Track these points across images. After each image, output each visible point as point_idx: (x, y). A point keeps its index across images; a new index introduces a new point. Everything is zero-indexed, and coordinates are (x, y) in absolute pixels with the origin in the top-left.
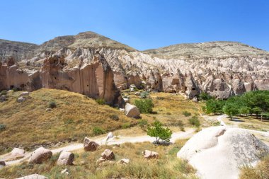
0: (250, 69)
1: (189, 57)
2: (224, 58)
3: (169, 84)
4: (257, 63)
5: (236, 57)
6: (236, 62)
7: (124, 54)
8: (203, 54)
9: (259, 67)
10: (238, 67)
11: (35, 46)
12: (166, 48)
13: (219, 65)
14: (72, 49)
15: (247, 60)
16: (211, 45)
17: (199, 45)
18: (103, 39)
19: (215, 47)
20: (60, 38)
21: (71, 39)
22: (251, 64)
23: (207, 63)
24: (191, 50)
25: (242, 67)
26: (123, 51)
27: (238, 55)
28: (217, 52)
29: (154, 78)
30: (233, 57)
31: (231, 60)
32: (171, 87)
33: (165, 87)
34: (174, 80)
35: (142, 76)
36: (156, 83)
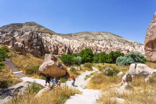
0: (111, 46)
1: (86, 39)
2: (101, 40)
3: (61, 51)
4: (114, 43)
5: (107, 40)
6: (106, 42)
7: (48, 36)
8: (93, 38)
9: (115, 45)
10: (106, 45)
12: (77, 33)
13: (98, 43)
15: (111, 42)
16: (98, 33)
17: (93, 33)
18: (40, 26)
19: (99, 34)
20: (13, 24)
21: (20, 25)
22: (112, 43)
23: (93, 42)
24: (88, 35)
25: (108, 45)
26: (48, 34)
27: (108, 39)
28: (100, 37)
29: (54, 48)
30: (105, 40)
31: (104, 41)
32: (61, 53)
33: (59, 53)
34: (62, 49)
35: (49, 47)
36: (55, 51)
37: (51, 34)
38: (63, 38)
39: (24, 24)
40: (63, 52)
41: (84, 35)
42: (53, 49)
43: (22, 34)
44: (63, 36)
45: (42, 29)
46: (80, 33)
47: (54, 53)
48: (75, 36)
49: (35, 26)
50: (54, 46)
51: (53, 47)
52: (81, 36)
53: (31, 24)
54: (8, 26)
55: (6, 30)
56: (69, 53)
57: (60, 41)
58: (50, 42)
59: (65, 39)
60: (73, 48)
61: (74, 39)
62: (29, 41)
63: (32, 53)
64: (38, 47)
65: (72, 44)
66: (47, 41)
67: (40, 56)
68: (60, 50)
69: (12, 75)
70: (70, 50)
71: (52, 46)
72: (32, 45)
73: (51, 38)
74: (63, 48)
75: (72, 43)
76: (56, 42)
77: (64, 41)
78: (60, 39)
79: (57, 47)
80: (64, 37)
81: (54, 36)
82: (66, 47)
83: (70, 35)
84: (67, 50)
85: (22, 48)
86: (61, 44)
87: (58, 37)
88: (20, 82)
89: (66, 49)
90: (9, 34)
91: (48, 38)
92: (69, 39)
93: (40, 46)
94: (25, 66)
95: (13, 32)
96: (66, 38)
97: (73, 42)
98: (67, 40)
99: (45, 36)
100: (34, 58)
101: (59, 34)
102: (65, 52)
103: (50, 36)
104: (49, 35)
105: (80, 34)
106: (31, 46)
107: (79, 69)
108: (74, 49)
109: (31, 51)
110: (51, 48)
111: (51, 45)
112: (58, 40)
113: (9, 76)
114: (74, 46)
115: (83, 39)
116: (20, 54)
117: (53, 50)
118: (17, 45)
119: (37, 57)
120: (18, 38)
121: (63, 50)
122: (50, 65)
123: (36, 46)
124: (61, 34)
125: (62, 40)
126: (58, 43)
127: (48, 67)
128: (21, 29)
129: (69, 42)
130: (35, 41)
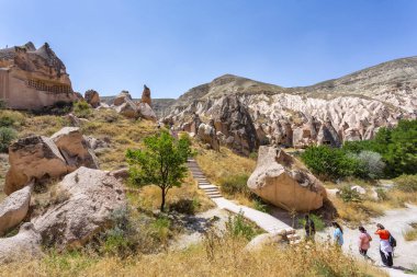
3: (301, 137)
11: (172, 102)
12: (355, 74)
14: (203, 102)
18: (242, 81)
20: (195, 89)
21: (204, 88)
26: (262, 96)
29: (280, 131)
32: (302, 141)
33: (295, 142)
34: (305, 132)
35: (267, 128)
36: (283, 137)
37: (269, 94)
38: (304, 99)
39: (212, 84)
40: (306, 139)
41: (388, 75)
42: (277, 133)
43: (210, 106)
44: (304, 92)
45: (247, 86)
46: (366, 70)
47: (279, 144)
48: (347, 83)
49: (232, 84)
50: (280, 126)
51: (277, 128)
52: (374, 80)
53: (222, 81)
54: (186, 95)
55: (184, 104)
56: (328, 143)
57: (296, 109)
58: (269, 114)
59: (311, 101)
60: (343, 124)
61: (344, 96)
62: (223, 119)
63: (231, 145)
64: (242, 131)
65: (336, 111)
66: (261, 112)
67: (247, 152)
68: (298, 133)
69: (199, 192)
70: (332, 132)
71: (274, 125)
72: (228, 126)
73: (269, 103)
74: (307, 126)
75: (338, 109)
76: (283, 113)
77: (309, 105)
78: (296, 103)
79: (288, 125)
80: (308, 94)
81: (277, 97)
82: (315, 125)
83: (330, 85)
84: (321, 133)
85: (211, 135)
86: (300, 116)
87: (289, 98)
88: (212, 207)
89: (317, 130)
90: (188, 109)
91: (263, 105)
92: (326, 98)
93: (246, 127)
94: (219, 174)
95: (194, 106)
96: (315, 98)
97: (343, 103)
98: (320, 102)
99: (255, 101)
100: (235, 157)
101: (290, 91)
102: (315, 137)
103: (268, 99)
104: (266, 98)
105: (370, 73)
106: (228, 130)
107: (375, 195)
108: (346, 126)
109: (228, 140)
110: (271, 131)
111: (271, 122)
112: (289, 107)
113: (195, 193)
114: (347, 119)
115: (383, 89)
116: (208, 148)
117: (277, 137)
118: (203, 129)
119: (242, 154)
120: (203, 115)
121: (306, 134)
122: (273, 175)
123: (237, 128)
124: (298, 89)
125: (301, 104)
126: (289, 115)
127: (270, 180)
128: (206, 97)
129: (328, 108)
130: (235, 116)
